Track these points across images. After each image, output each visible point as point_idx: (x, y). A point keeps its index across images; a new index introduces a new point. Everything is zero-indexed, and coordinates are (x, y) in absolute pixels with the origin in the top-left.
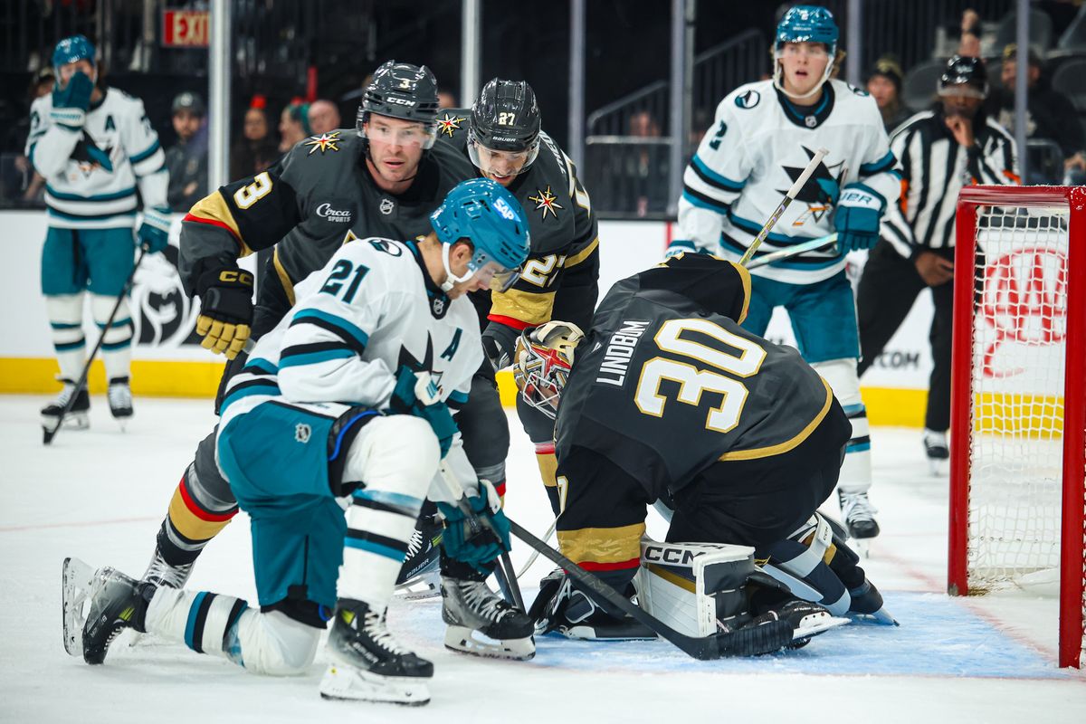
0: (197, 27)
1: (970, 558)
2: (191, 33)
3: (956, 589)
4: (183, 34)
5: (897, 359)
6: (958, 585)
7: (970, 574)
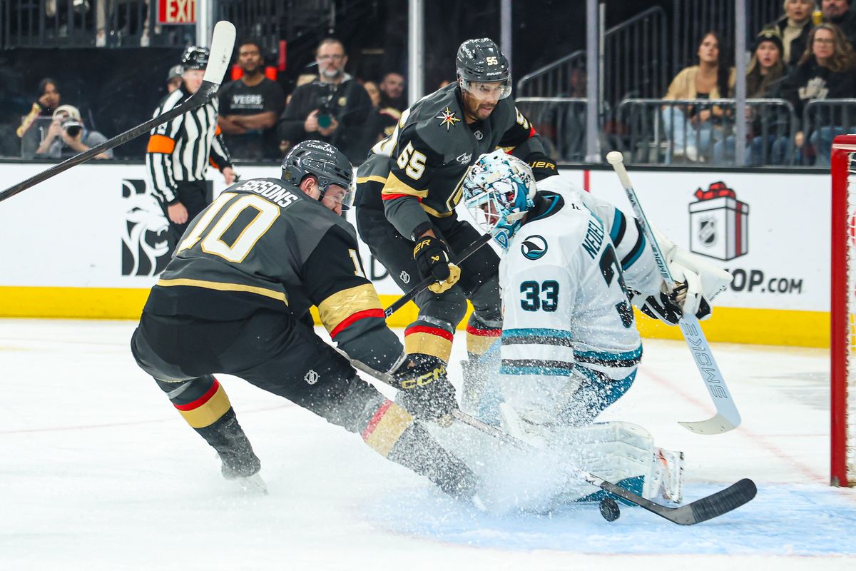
0: (185, 9)
1: (849, 455)
2: (181, 13)
3: (837, 481)
4: (174, 14)
5: (783, 286)
6: (839, 478)
7: (849, 469)
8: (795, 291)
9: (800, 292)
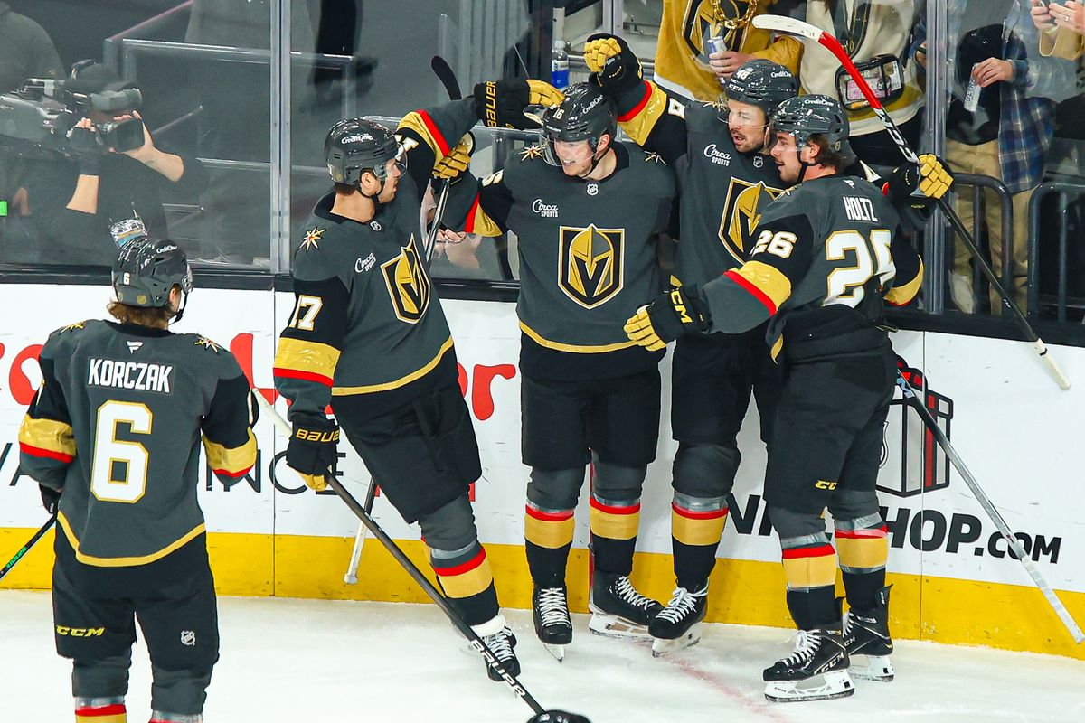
8: (1045, 559)
9: (1054, 560)
